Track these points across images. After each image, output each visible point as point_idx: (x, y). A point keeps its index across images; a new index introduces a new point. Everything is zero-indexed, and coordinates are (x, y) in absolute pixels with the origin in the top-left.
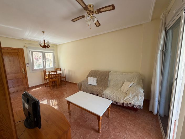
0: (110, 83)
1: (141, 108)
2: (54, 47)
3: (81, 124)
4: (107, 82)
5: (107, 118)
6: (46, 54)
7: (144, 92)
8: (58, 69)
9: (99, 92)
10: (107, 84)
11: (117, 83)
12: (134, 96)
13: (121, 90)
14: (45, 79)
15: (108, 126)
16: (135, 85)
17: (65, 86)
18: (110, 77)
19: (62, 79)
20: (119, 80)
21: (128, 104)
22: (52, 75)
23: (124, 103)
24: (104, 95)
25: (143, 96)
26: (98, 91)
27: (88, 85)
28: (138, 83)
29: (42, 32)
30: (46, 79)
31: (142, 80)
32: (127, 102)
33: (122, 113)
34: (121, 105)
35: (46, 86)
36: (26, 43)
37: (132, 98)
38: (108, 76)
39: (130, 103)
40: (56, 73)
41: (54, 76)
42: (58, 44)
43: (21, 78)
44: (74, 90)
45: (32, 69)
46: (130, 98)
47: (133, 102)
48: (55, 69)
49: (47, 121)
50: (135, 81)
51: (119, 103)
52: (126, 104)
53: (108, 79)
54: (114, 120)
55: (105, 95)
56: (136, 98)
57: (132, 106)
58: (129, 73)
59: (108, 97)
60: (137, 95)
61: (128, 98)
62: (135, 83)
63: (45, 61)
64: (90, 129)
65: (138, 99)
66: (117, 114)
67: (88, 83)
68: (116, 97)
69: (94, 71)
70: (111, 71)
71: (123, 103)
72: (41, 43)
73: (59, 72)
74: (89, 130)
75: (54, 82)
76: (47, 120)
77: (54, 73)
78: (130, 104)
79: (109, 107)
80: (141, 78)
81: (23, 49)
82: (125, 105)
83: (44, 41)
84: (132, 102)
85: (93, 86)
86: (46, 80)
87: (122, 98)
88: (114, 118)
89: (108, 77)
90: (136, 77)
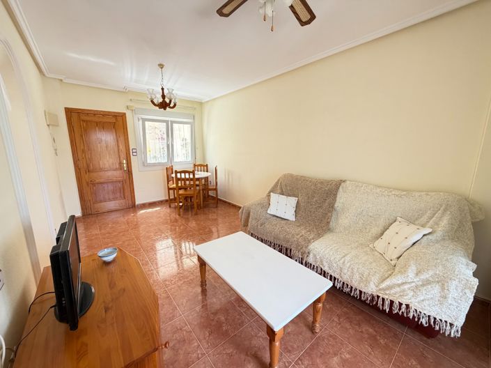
0: (337, 219)
1: (455, 332)
2: (195, 109)
3: (224, 328)
4: (330, 214)
5: (309, 334)
6: (175, 126)
7: (475, 275)
8: (201, 165)
9: (298, 245)
10: (328, 223)
11: (363, 224)
12: (427, 283)
13: (373, 250)
14: (169, 189)
15: (306, 363)
16: (437, 242)
17: (215, 210)
18: (342, 199)
19: (211, 193)
20: (370, 214)
21: (396, 305)
22: (188, 179)
23: (378, 297)
24: (311, 255)
25: (470, 289)
26: (295, 239)
27: (268, 216)
28: (454, 235)
29: (159, 65)
30: (171, 189)
31: (473, 224)
32: (392, 298)
33: (368, 329)
34: (368, 302)
35: (173, 205)
36: (131, 100)
37: (417, 287)
38: (335, 195)
39: (404, 302)
40: (191, 176)
41: (192, 183)
42: (203, 101)
43: (120, 182)
44: (233, 224)
45: (143, 163)
46: (406, 287)
47: (419, 302)
48: (195, 165)
49: (107, 310)
50: (437, 224)
51: (361, 292)
52: (387, 303)
53: (332, 206)
54: (333, 346)
55: (315, 256)
56: (435, 290)
57: (411, 315)
58: (417, 194)
59: (322, 265)
60: (442, 282)
61: (399, 285)
62: (439, 234)
63: (172, 145)
64: (247, 355)
65: (445, 297)
66: (348, 325)
67: (268, 212)
68: (352, 269)
69: (291, 176)
70: (348, 182)
71: (375, 294)
72: (153, 97)
73: (199, 174)
74: (243, 356)
75: (191, 197)
76: (110, 305)
77: (187, 176)
78: (404, 306)
79: (318, 301)
80: (468, 215)
81: (125, 114)
82: (383, 305)
83: (163, 89)
84: (413, 300)
85: (283, 222)
86: (171, 192)
87: (375, 279)
88: (334, 338)
89: (335, 200)
90: (445, 210)
